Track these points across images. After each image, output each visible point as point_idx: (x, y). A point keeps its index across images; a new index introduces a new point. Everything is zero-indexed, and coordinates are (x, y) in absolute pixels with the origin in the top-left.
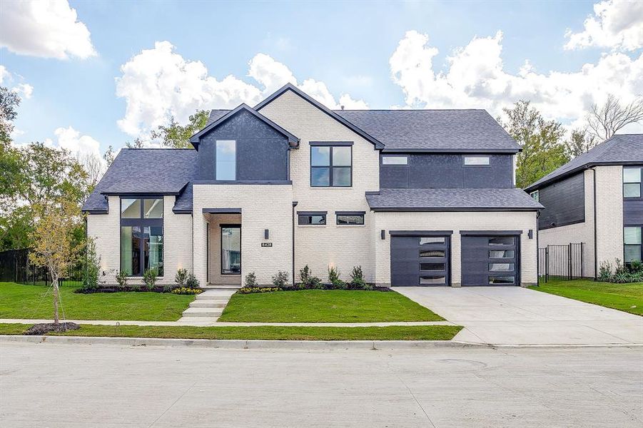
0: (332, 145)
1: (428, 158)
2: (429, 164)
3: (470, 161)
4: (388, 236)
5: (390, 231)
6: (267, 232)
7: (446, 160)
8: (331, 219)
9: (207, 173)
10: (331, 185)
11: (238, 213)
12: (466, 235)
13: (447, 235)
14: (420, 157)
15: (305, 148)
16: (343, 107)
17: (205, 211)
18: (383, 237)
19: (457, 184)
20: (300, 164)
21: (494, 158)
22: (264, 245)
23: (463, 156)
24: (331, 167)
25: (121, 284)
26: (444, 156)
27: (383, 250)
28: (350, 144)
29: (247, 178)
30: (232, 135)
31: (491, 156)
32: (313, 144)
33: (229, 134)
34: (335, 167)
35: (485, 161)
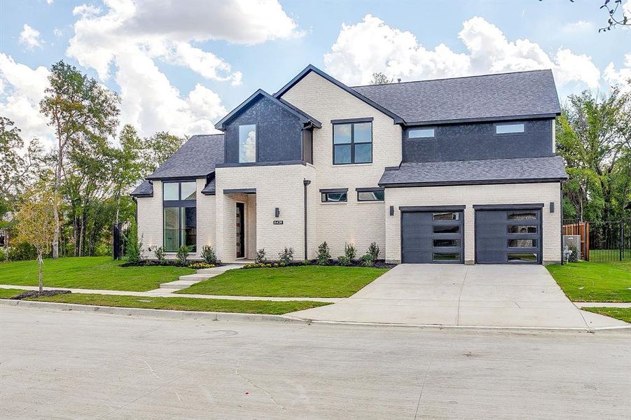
0: (352, 122)
1: (456, 129)
2: (458, 135)
3: (501, 129)
4: (398, 213)
5: (400, 208)
6: (277, 210)
7: (476, 130)
8: (352, 195)
9: (231, 158)
10: (353, 162)
11: (253, 193)
12: (479, 210)
13: (461, 210)
14: (448, 128)
15: (327, 127)
16: (399, 80)
17: (226, 192)
18: (392, 213)
19: (488, 155)
20: (323, 143)
21: (531, 124)
22: (276, 223)
23: (494, 125)
24: (353, 145)
25: (160, 259)
26: (474, 126)
27: (393, 227)
28: (370, 120)
29: (265, 160)
30: (252, 120)
31: (526, 122)
32: (335, 123)
33: (251, 119)
34: (356, 144)
35: (519, 128)
